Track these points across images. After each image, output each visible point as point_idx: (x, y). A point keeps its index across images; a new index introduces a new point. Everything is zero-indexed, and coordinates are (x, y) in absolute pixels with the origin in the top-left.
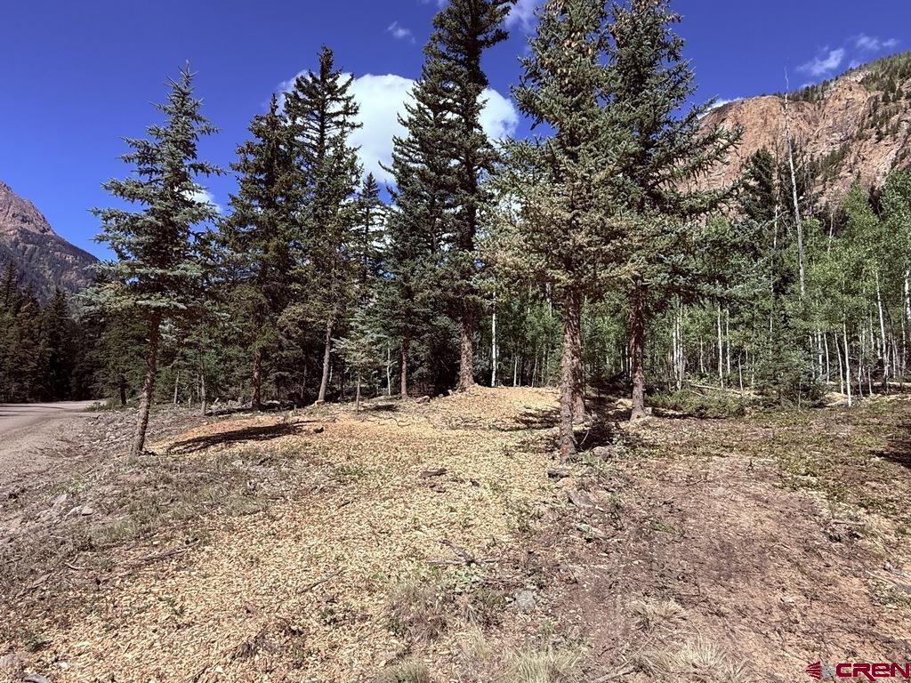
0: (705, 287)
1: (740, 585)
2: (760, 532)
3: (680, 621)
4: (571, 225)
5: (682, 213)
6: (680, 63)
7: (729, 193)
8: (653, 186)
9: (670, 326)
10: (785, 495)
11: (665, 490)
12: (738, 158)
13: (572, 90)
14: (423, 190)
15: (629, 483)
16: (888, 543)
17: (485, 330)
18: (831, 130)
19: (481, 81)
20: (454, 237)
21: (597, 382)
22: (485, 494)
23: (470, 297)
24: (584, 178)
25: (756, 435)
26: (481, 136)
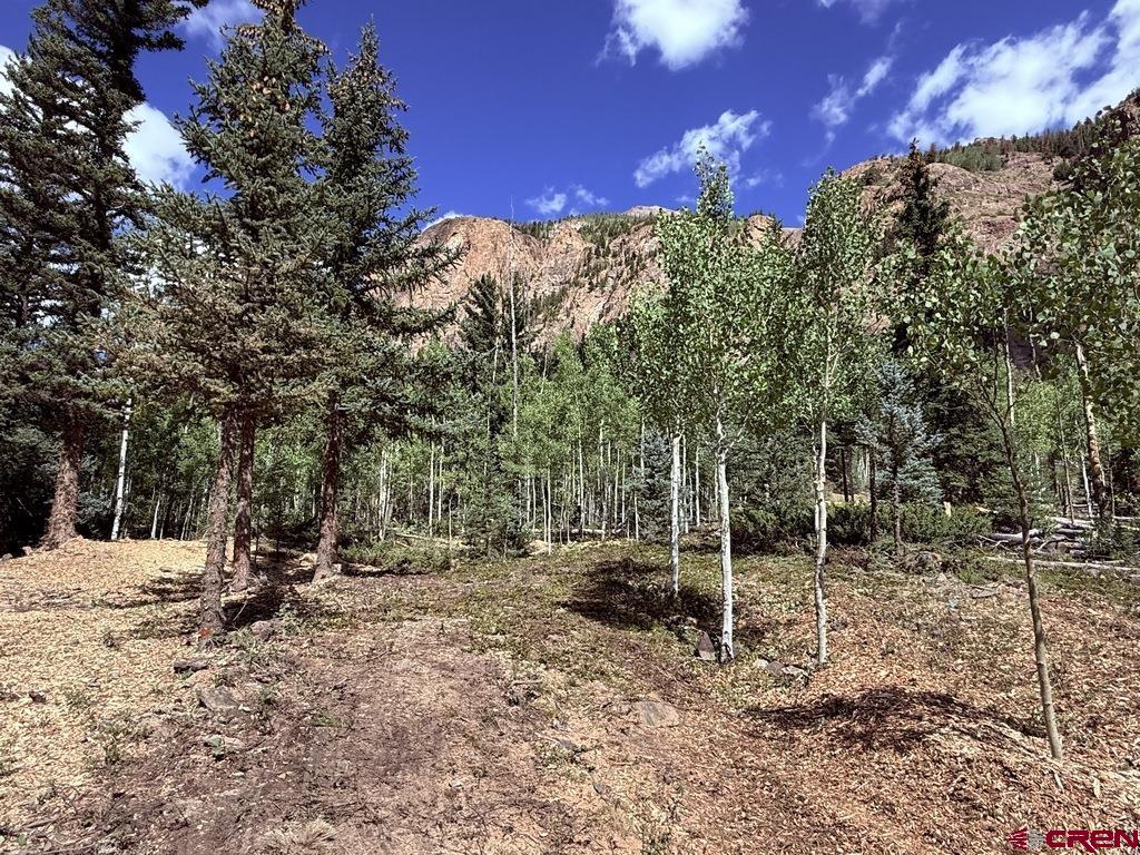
0: (412, 418)
1: (408, 778)
2: (440, 707)
3: (325, 844)
4: (241, 322)
5: (394, 329)
6: (403, 156)
7: (443, 316)
8: (363, 291)
9: (377, 461)
10: (471, 659)
11: (338, 670)
12: (467, 280)
13: (259, 148)
14: (10, 225)
15: (293, 666)
16: (559, 699)
17: (108, 455)
18: (553, 271)
19: (135, 94)
20: (62, 308)
21: (276, 531)
22: (55, 712)
23: (82, 403)
24: (265, 264)
25: (456, 592)
26: (125, 170)
